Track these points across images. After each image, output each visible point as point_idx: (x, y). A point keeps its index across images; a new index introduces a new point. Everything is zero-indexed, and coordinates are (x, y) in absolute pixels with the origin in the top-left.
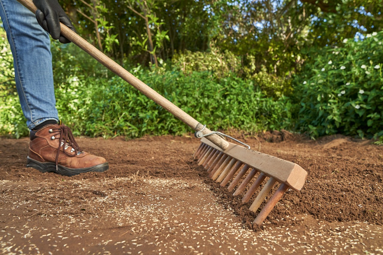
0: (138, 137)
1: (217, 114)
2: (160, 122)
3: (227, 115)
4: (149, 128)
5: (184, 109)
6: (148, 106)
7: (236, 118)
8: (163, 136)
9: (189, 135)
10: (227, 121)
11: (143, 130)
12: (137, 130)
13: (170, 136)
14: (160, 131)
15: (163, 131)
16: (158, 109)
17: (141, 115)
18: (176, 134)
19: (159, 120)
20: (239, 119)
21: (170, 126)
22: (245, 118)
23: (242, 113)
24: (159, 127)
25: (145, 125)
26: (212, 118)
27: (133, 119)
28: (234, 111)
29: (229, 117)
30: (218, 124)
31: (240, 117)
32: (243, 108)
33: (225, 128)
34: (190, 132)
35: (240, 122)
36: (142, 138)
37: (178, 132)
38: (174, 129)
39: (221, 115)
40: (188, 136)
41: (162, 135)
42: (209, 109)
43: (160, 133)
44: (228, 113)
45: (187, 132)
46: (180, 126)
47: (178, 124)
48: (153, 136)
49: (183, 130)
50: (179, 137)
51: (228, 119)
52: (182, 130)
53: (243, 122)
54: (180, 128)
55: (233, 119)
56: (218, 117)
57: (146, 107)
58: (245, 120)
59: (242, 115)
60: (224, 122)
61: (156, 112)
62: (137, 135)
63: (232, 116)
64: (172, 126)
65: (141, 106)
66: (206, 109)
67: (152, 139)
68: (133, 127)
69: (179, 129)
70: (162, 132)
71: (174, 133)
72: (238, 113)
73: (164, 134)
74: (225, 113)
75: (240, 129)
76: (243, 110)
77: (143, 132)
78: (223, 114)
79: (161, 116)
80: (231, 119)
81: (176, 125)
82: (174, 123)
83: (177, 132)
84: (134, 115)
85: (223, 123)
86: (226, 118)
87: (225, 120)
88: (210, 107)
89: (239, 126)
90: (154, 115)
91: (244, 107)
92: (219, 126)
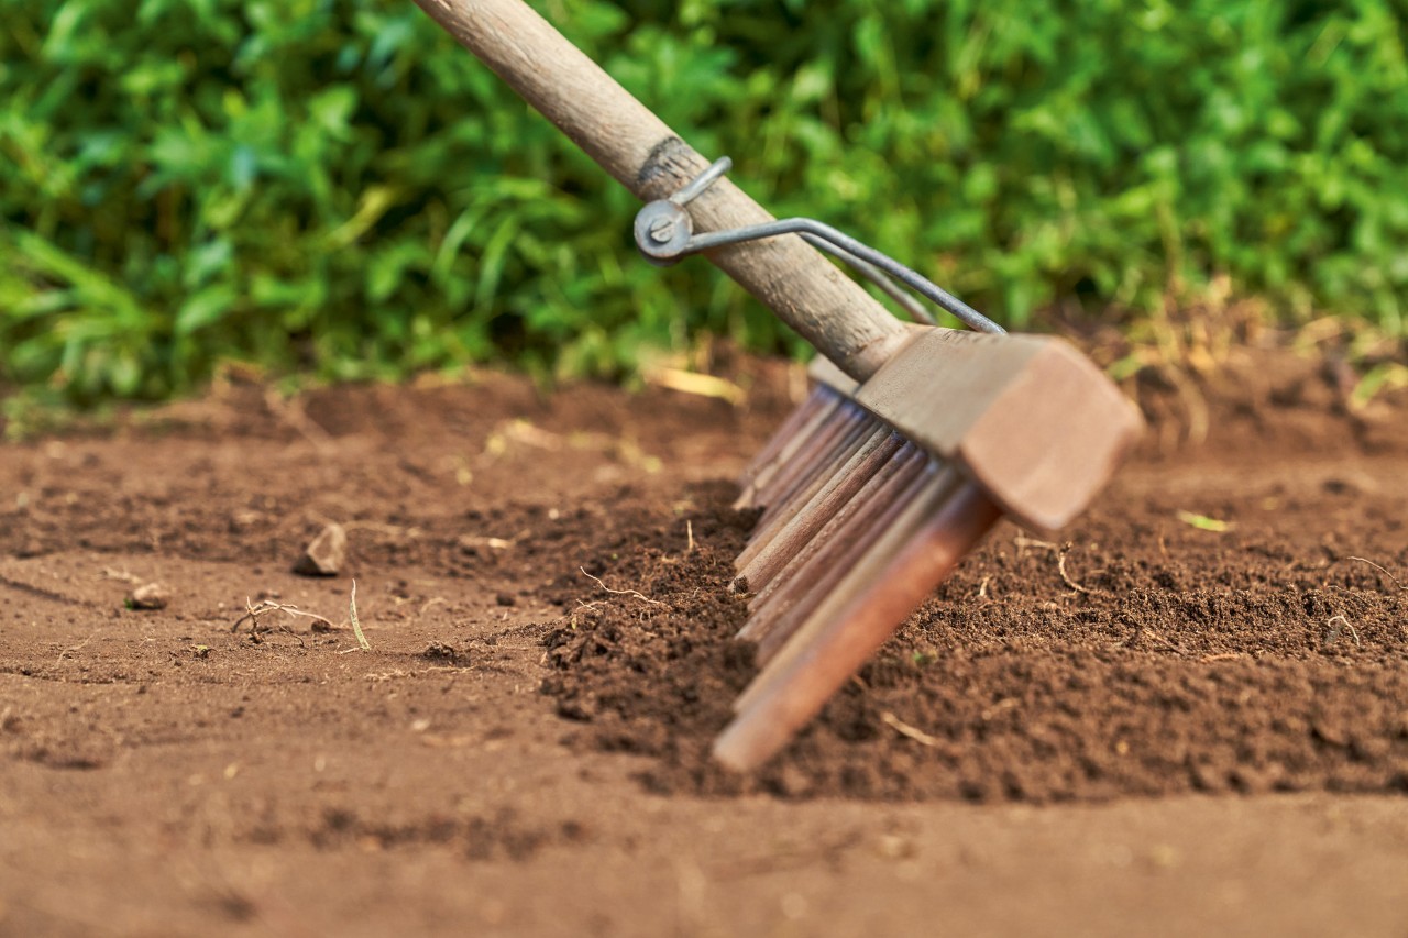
0: (142, 396)
1: (1034, 135)
2: (387, 228)
3: (1160, 138)
4: (266, 289)
5: (639, 73)
6: (256, 48)
7: (1259, 181)
8: (426, 381)
9: (719, 366)
10: (1153, 212)
11: (195, 314)
12: (130, 315)
13: (500, 379)
14: (392, 327)
15: (422, 326)
16: (353, 77)
17: (178, 150)
18: (570, 363)
19: (375, 201)
20: (1295, 195)
21: (491, 267)
22: (1372, 181)
23: (1332, 122)
24: (383, 280)
25: (214, 256)
26: (982, 181)
27: (93, 193)
28: (1239, 99)
29: (1183, 167)
30: (1047, 243)
31: (1309, 164)
32: (1339, 66)
33: (1127, 295)
34: (722, 331)
35: (1311, 232)
36: (183, 408)
37: (593, 340)
38: (541, 300)
39: (1090, 141)
40: (707, 385)
41: (412, 373)
42: (950, 85)
43: (394, 352)
44: (1172, 124)
45: (691, 334)
46: (610, 273)
47: (590, 242)
48: (315, 383)
49: (649, 313)
50: (601, 399)
51: (1165, 190)
52: (631, 316)
53: (1341, 222)
54: (624, 292)
55: (1232, 195)
56: (1052, 158)
57: (233, 52)
58: (1361, 196)
59: (1336, 149)
60: (1124, 224)
61: (333, 111)
62: (126, 375)
63: (1213, 155)
64: (522, 275)
65: (176, 51)
66: (917, 81)
67: (294, 415)
68: (93, 286)
69: (598, 299)
70: (411, 338)
71: (546, 347)
72: (1282, 124)
73: (438, 363)
74: (1128, 120)
75: (1301, 301)
76: (1350, 90)
77: (201, 334)
78: (1110, 132)
79: (398, 160)
80: (1195, 189)
81: (565, 255)
82: (553, 232)
83: (574, 334)
84: (101, 149)
85: (1109, 239)
86: (1146, 179)
87: (1135, 202)
88: (964, 60)
89: (1302, 268)
90: (309, 145)
91: (1359, 54)
92: (1054, 260)
